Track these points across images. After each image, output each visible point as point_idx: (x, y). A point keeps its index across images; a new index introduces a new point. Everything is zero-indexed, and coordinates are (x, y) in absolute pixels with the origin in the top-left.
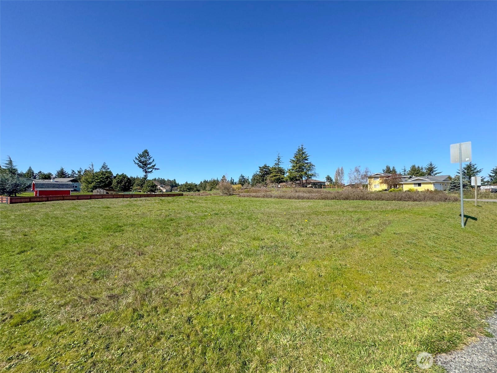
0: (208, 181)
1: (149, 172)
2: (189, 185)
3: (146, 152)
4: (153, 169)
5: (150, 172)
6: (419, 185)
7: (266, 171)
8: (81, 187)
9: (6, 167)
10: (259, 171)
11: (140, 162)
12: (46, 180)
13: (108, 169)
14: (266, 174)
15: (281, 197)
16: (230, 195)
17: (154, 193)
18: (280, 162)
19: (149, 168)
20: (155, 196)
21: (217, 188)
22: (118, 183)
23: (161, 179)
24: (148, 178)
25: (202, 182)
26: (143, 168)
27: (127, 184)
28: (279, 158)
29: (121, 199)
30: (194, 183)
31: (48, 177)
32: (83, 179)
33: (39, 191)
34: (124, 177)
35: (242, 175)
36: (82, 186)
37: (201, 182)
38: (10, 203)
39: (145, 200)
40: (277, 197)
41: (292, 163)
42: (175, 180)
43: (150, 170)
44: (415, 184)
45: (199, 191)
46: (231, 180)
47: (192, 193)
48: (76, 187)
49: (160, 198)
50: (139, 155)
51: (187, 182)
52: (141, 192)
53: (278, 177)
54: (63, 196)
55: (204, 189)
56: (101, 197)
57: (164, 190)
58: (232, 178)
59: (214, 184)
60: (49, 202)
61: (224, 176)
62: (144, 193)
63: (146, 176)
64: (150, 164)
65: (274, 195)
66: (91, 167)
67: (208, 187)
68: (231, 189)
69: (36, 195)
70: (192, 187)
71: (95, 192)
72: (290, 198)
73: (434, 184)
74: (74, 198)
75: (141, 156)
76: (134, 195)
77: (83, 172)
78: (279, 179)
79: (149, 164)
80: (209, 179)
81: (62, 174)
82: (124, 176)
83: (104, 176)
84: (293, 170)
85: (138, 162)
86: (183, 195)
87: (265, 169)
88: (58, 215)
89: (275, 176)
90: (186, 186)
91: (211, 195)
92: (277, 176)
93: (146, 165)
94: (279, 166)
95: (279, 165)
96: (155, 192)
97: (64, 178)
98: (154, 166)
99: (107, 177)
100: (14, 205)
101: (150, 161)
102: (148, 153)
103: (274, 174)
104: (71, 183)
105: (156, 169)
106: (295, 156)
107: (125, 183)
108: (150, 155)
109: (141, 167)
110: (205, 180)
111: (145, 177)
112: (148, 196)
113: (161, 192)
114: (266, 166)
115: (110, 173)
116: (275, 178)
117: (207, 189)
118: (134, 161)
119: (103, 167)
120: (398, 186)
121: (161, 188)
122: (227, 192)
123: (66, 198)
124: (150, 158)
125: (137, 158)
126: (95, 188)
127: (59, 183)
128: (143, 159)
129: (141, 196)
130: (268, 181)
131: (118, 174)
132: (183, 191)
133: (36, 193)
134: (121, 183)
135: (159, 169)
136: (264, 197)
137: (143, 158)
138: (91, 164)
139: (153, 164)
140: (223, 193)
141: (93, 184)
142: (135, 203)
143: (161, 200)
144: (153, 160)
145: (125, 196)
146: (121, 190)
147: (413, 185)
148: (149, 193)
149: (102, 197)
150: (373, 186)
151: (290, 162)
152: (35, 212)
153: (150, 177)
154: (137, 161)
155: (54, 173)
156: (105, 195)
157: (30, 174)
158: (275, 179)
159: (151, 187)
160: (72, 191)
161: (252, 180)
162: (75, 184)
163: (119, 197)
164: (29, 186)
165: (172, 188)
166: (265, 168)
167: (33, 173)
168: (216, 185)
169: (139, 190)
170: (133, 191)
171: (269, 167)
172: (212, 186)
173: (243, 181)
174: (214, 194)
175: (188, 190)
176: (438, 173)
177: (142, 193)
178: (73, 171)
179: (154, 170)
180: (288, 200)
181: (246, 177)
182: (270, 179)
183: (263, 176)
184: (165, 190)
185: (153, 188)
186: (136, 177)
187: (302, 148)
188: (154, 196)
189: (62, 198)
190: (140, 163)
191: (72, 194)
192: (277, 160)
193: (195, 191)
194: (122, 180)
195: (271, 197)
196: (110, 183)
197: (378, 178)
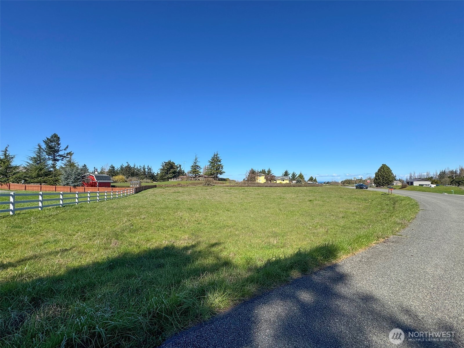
6: (283, 180)
73: (289, 180)
106: (212, 159)
120: (272, 181)
147: (281, 181)
150: (258, 180)
187: (217, 154)
197: (261, 176)
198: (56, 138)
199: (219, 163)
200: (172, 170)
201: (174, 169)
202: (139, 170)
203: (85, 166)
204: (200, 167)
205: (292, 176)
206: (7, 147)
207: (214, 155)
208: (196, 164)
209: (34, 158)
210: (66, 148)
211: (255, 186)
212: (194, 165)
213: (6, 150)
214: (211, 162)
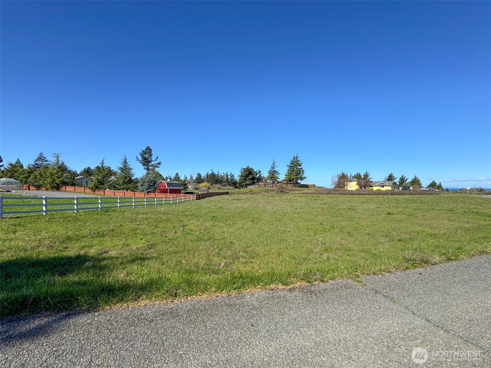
6: (383, 187)
26: (145, 166)
33: (169, 189)
41: (288, 168)
44: (380, 186)
50: (142, 152)
73: (391, 186)
75: (144, 152)
93: (148, 162)
98: (159, 164)
106: (291, 163)
109: (143, 165)
118: (137, 158)
120: (367, 187)
137: (146, 155)
147: (379, 187)
150: (349, 187)
151: (287, 166)
154: (140, 158)
176: (370, 179)
187: (297, 157)
197: (352, 181)
198: (148, 151)
199: (299, 167)
200: (251, 176)
201: (253, 175)
202: (222, 177)
203: (177, 174)
204: (278, 173)
205: (399, 181)
206: (103, 160)
207: (293, 158)
208: (274, 169)
209: (121, 168)
210: (156, 159)
211: (337, 194)
212: (271, 170)
213: (103, 162)
214: (290, 166)
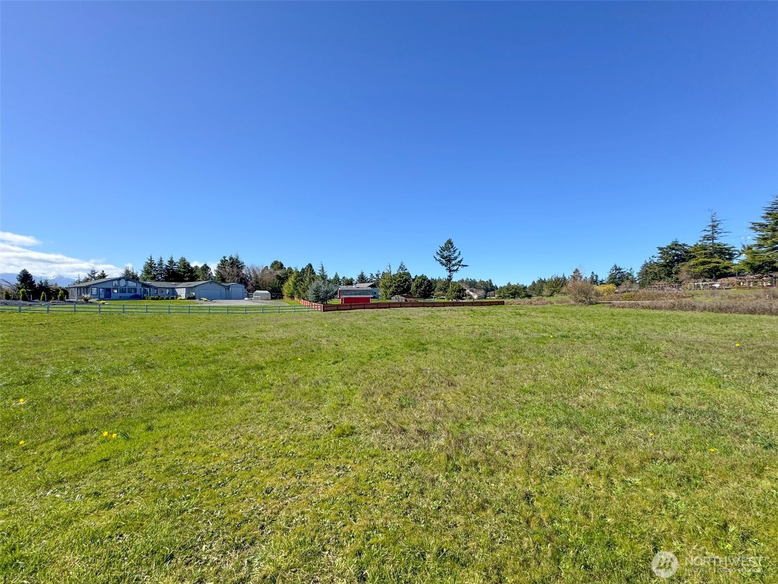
0: (547, 280)
1: (454, 271)
2: (513, 288)
3: (450, 242)
4: (460, 265)
5: (456, 270)
7: (677, 255)
8: (380, 294)
9: (320, 273)
10: (660, 255)
11: (441, 257)
12: (349, 286)
13: (406, 269)
14: (677, 260)
15: (721, 310)
16: (591, 303)
17: (461, 301)
18: (719, 231)
19: (454, 265)
20: (464, 304)
21: (564, 291)
22: (417, 287)
23: (471, 279)
24: (453, 280)
25: (536, 282)
26: (446, 266)
27: (427, 288)
28: (715, 224)
29: (421, 309)
30: (521, 284)
31: (350, 283)
32: (381, 284)
33: (344, 298)
34: (424, 280)
35: (615, 266)
36: (381, 291)
37: (534, 282)
38: (324, 311)
39: (451, 310)
40: (712, 310)
41: (757, 231)
42: (490, 281)
43: (455, 268)
45: (530, 296)
46: (592, 277)
47: (518, 300)
48: (375, 293)
49: (470, 307)
50: (440, 249)
51: (509, 283)
52: (444, 299)
53: (712, 265)
54: (364, 304)
55: (540, 293)
56: (399, 306)
57: (475, 297)
58: (593, 273)
59: (558, 285)
60: (352, 311)
61: (576, 269)
62: (448, 301)
63: (450, 276)
64: (455, 258)
65: (702, 305)
66: (388, 268)
67: (546, 290)
68: (593, 292)
69: (342, 303)
70: (517, 291)
71: (394, 299)
72: (752, 312)
74: (374, 306)
75: (443, 249)
76: (437, 303)
77: (381, 275)
78: (716, 269)
79: (453, 259)
80: (547, 277)
81: (362, 279)
82: (424, 278)
83: (401, 279)
84: (760, 246)
85: (440, 258)
86: (504, 304)
87: (674, 251)
88: (361, 326)
89: (703, 263)
90: (508, 289)
91: (551, 303)
92: (710, 262)
93: (449, 261)
94: (715, 241)
95: (713, 238)
96: (463, 300)
97: (364, 283)
98: (460, 262)
99: (406, 280)
100: (326, 312)
101: (455, 255)
102: (451, 244)
103: (701, 260)
104: (370, 288)
105: (463, 266)
106: (770, 214)
107: (425, 287)
108: (455, 245)
109: (444, 265)
110: (541, 279)
111: (449, 278)
112: (453, 304)
113: (470, 298)
114: (676, 245)
115: (408, 274)
116: (702, 267)
117: (544, 293)
118: (435, 258)
119: (400, 267)
121: (471, 293)
122: (584, 299)
123: (366, 306)
124: (454, 251)
125: (439, 252)
126: (394, 294)
127: (359, 289)
128: (446, 253)
129: (444, 305)
130: (683, 276)
131: (416, 276)
132: (503, 298)
133: (342, 300)
134: (421, 287)
135: (467, 266)
136: (672, 308)
137: (446, 251)
138: (388, 265)
139: (458, 259)
140: (576, 300)
141: (391, 290)
142: (438, 313)
143: (471, 310)
144: (459, 254)
145: (425, 305)
146: (421, 296)
148: (454, 300)
149: (401, 305)
151: (752, 228)
152: (342, 321)
153: (456, 278)
154: (438, 257)
155: (356, 278)
156: (404, 303)
157: (337, 281)
158: (704, 271)
159: (458, 292)
160: (372, 298)
161: (639, 274)
162: (374, 290)
163: (418, 305)
164: (336, 293)
165: (487, 293)
166: (673, 249)
167: (339, 279)
168: (562, 286)
169: (442, 297)
170: (435, 298)
171: (684, 245)
172: (553, 289)
173: (618, 278)
174: (558, 302)
175: (511, 296)
177: (446, 300)
178: (372, 275)
179: (460, 267)
180: (748, 316)
181: (626, 269)
182: (688, 271)
183: (670, 266)
184: (477, 296)
185: (460, 293)
186: (437, 279)
188: (462, 304)
189: (363, 306)
190: (442, 260)
191: (372, 301)
192: (709, 229)
193: (524, 297)
194: (421, 283)
195: (694, 308)
196: (409, 288)
207: (771, 202)
214: (763, 226)
